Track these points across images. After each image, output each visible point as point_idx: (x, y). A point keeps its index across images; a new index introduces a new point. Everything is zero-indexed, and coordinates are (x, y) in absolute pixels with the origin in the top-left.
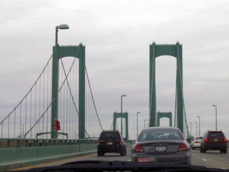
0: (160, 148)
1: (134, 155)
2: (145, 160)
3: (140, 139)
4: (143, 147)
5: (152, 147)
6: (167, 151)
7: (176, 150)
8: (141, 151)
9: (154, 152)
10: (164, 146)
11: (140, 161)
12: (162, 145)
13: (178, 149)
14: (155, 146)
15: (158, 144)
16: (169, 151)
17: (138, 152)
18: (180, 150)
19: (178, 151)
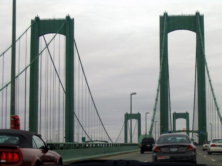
0: (173, 149)
1: (154, 154)
2: (163, 158)
3: (159, 143)
4: (161, 149)
5: (167, 149)
6: (178, 151)
7: (185, 151)
8: (160, 151)
9: (169, 152)
10: (176, 147)
11: (159, 158)
12: (175, 147)
13: (187, 149)
14: (170, 148)
15: (172, 146)
16: (180, 151)
17: (157, 152)
18: (188, 150)
19: (186, 151)
